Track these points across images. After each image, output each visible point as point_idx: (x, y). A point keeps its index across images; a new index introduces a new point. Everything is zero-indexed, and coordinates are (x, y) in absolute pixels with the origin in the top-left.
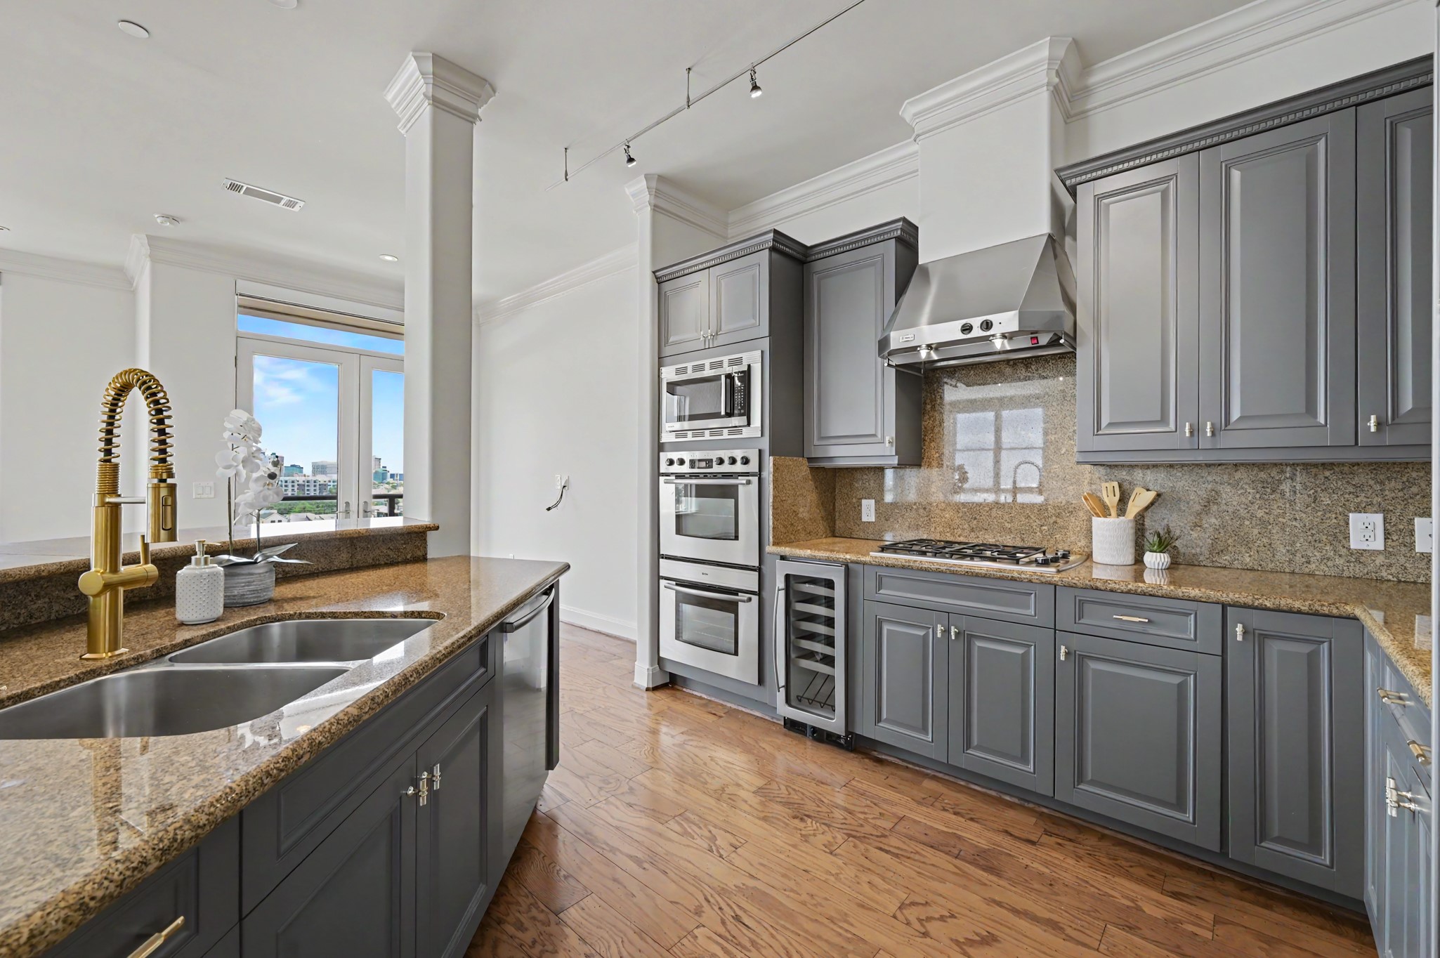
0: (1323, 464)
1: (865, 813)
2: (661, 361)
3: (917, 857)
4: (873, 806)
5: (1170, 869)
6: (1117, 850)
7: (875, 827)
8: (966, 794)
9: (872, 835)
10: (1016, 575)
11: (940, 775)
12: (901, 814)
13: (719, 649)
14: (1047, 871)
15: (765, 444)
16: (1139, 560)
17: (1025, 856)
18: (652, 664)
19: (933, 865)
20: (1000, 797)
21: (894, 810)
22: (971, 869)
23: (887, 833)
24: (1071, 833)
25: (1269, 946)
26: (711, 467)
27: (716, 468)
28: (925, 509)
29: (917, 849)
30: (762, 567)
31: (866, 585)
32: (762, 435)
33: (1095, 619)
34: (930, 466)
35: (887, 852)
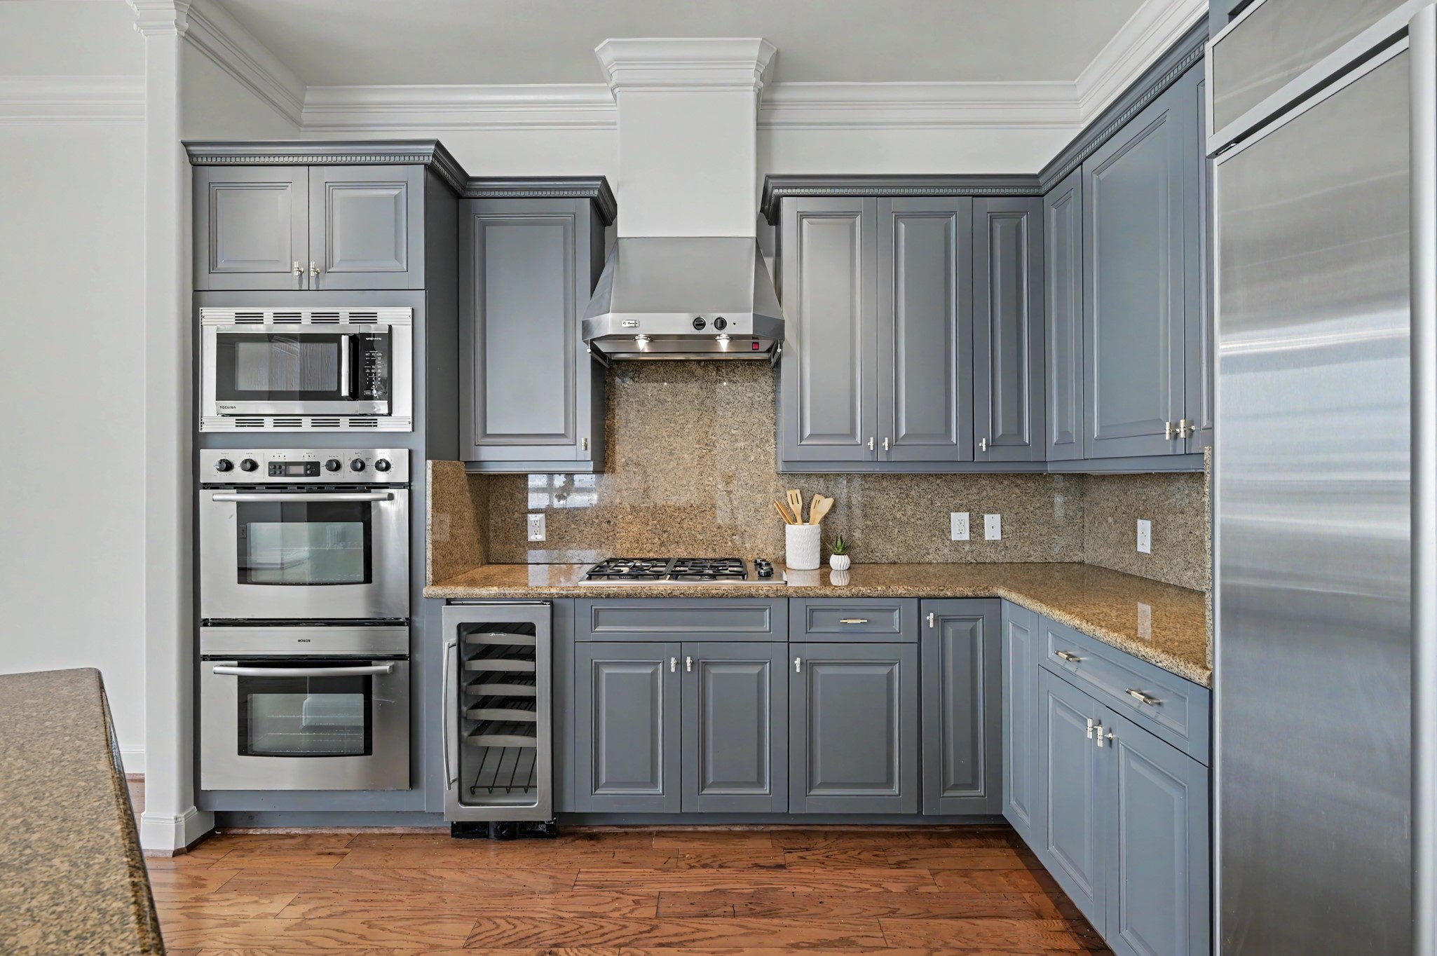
0: (936, 475)
1: (619, 909)
2: (198, 298)
3: (698, 936)
4: (621, 896)
5: (882, 842)
6: (842, 843)
7: (639, 921)
8: (699, 839)
9: (641, 933)
10: (753, 591)
11: (665, 829)
12: (655, 892)
13: (334, 751)
14: (810, 890)
15: (420, 445)
16: (824, 562)
17: (784, 884)
18: (183, 807)
19: (720, 936)
20: (731, 831)
21: (645, 890)
22: (752, 922)
23: (655, 922)
24: (803, 843)
25: (968, 877)
26: (318, 474)
27: (326, 476)
28: (609, 522)
29: (695, 926)
30: (413, 618)
31: (577, 624)
32: (413, 430)
33: (827, 626)
34: (613, 471)
35: (669, 945)
